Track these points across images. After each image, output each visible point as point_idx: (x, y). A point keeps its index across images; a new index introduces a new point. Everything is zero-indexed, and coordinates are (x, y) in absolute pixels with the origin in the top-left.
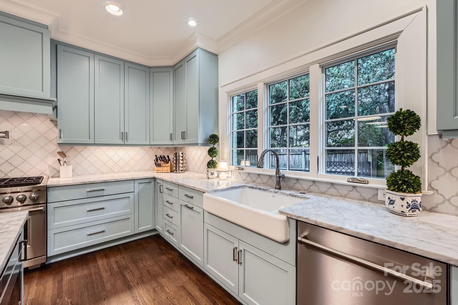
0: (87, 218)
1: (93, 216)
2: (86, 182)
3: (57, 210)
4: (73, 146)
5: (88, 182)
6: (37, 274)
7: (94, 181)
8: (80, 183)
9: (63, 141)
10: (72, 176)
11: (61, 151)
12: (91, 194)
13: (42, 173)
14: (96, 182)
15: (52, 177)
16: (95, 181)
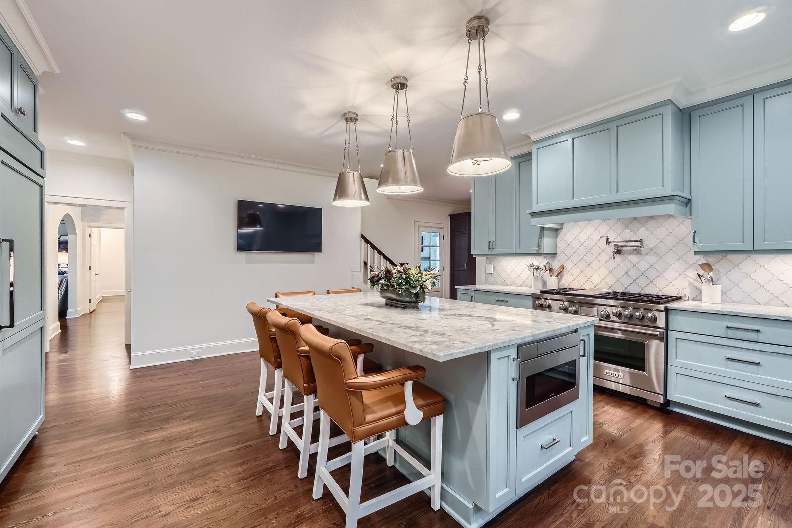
0: (725, 369)
1: (736, 370)
2: (723, 312)
3: (680, 343)
4: (725, 255)
5: (727, 312)
6: (652, 412)
7: (738, 313)
8: (714, 311)
9: (699, 247)
10: (722, 301)
11: (706, 262)
12: (731, 333)
13: (681, 291)
14: (741, 315)
15: (693, 299)
16: (741, 313)
